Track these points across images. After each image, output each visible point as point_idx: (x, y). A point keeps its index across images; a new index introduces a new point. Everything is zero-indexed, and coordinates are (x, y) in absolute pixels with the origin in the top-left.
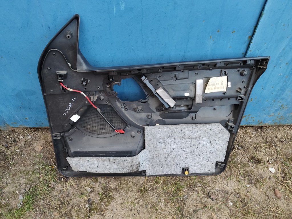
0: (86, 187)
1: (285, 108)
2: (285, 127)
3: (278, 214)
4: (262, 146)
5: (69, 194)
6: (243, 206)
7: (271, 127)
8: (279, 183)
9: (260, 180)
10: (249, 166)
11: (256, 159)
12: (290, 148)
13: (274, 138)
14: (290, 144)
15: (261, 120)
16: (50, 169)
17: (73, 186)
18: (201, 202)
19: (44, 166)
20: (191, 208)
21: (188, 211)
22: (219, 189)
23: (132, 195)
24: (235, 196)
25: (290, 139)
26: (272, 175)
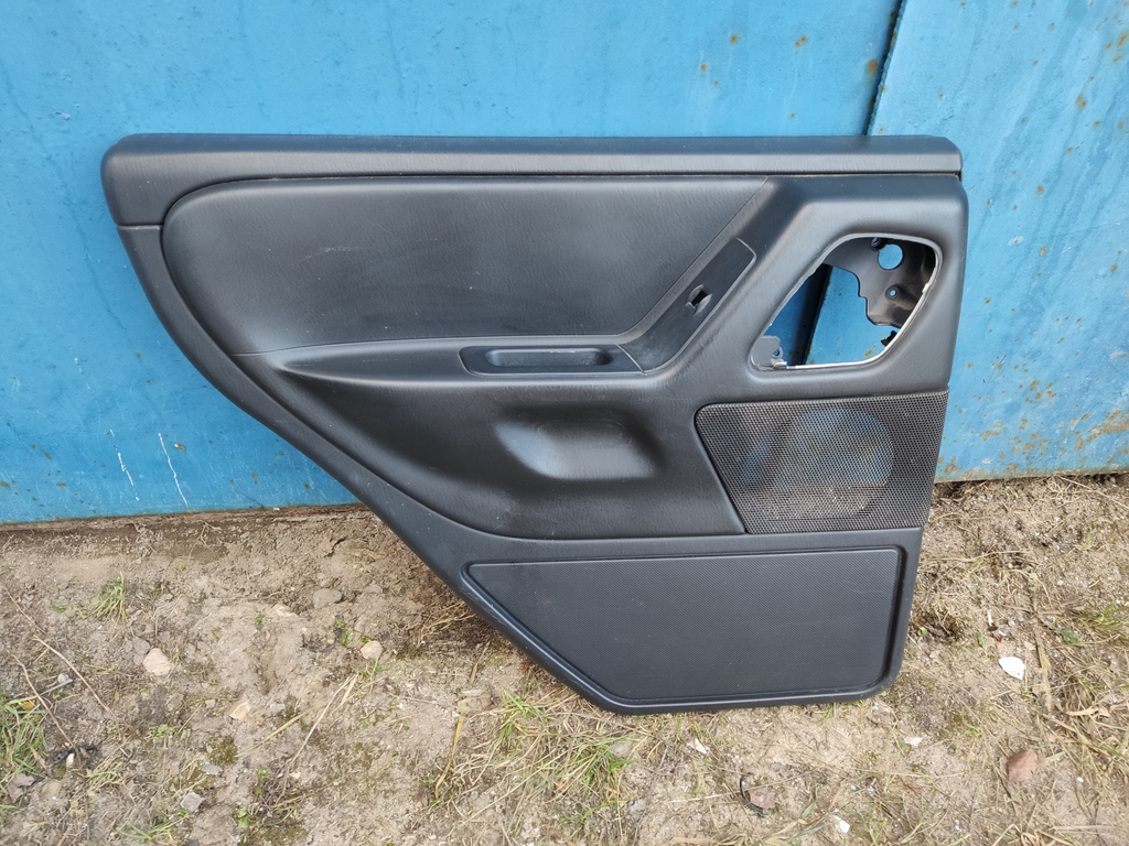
0: (177, 786)
1: (1045, 395)
2: (1052, 485)
4: (962, 565)
5: (96, 827)
6: (897, 833)
7: (994, 487)
8: (1045, 720)
9: (962, 713)
10: (912, 656)
11: (942, 625)
12: (1079, 570)
13: (1012, 530)
14: (1076, 551)
15: (951, 458)
16: (16, 713)
17: (117, 786)
18: (707, 829)
22: (785, 761)
23: (390, 814)
24: (858, 789)
25: (1075, 533)
26: (1015, 687)
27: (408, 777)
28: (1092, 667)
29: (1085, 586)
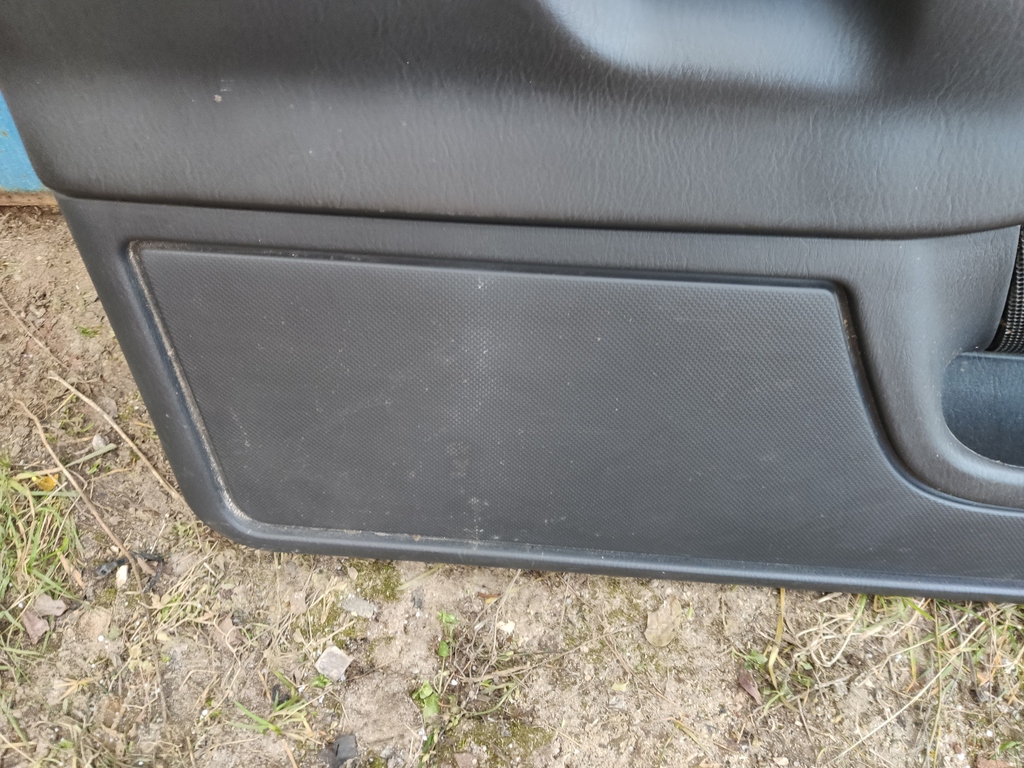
0: (304, 633)
17: (203, 627)
23: (693, 711)
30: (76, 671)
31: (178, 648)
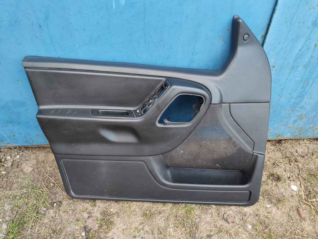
0: (82, 212)
1: (304, 118)
2: (305, 141)
3: (303, 237)
4: (281, 161)
5: (63, 221)
6: (264, 229)
7: (290, 141)
8: (302, 202)
9: (281, 199)
10: (268, 184)
11: (276, 177)
12: (312, 163)
13: (295, 153)
14: (311, 158)
15: (279, 133)
16: (41, 193)
17: (67, 211)
18: (216, 226)
19: (34, 189)
20: (204, 233)
21: (201, 236)
22: (235, 210)
23: (136, 220)
24: (254, 218)
25: (311, 154)
26: (295, 193)
27: (140, 211)
28: (315, 189)
29: (314, 168)
30: (48, 219)
31: (63, 215)
